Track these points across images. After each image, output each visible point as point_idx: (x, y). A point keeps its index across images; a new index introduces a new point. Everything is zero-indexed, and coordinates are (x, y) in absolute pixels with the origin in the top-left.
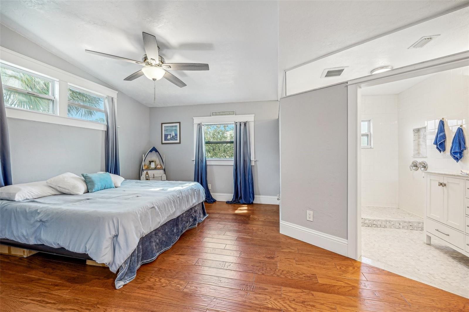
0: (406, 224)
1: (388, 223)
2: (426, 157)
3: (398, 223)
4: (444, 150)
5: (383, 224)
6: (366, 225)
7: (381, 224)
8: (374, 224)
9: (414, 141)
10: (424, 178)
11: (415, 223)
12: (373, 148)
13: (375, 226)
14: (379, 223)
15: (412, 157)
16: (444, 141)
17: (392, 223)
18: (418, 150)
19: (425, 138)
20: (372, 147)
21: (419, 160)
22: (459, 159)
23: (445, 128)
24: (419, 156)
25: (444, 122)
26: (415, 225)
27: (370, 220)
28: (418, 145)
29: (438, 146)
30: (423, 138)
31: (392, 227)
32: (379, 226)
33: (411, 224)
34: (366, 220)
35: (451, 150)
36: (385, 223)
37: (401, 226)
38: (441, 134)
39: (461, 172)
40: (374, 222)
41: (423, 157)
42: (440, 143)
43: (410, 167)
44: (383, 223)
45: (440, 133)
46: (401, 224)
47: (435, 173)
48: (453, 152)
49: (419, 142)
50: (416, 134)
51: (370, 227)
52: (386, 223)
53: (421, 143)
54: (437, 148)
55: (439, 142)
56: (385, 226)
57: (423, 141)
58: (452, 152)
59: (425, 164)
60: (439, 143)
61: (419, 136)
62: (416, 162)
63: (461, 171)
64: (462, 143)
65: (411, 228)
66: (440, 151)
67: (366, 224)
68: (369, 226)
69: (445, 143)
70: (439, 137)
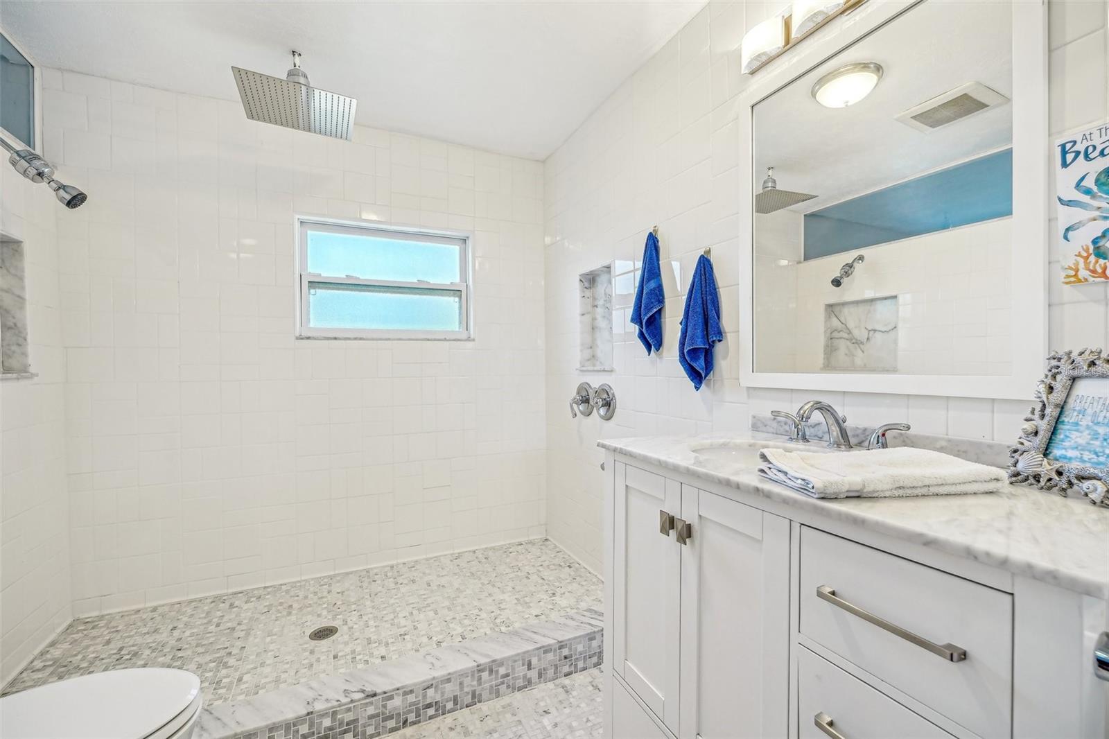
0: (550, 656)
1: (485, 675)
2: (612, 371)
3: (523, 665)
4: (659, 345)
5: (466, 690)
6: (391, 724)
7: (458, 693)
8: (429, 706)
9: (583, 315)
10: (603, 469)
11: (580, 643)
12: (474, 340)
13: (431, 711)
14: (450, 689)
15: (577, 369)
16: (660, 311)
17: (502, 671)
18: (591, 348)
19: (608, 305)
20: (472, 337)
21: (596, 382)
22: (703, 376)
23: (660, 262)
24: (594, 365)
25: (658, 242)
26: (580, 648)
27: (411, 692)
28: (593, 328)
29: (644, 328)
30: (604, 305)
31: (503, 688)
32: (450, 705)
33: (565, 652)
34: (391, 698)
35: (682, 344)
36: (475, 683)
37: (533, 674)
38: (652, 284)
39: (764, 466)
40: (430, 692)
41: (604, 371)
42: (649, 316)
43: (571, 406)
44: (467, 681)
45: (649, 280)
46: (534, 661)
47: (645, 460)
48: (688, 352)
49: (594, 319)
50: (588, 293)
51: (414, 723)
52: (480, 679)
53: (601, 323)
54: (642, 336)
55: (646, 315)
56: (474, 696)
57: (604, 317)
58: (686, 351)
59: (608, 395)
60: (646, 318)
61: (594, 299)
62: (587, 387)
63: (764, 457)
64: (712, 313)
65: (566, 669)
66: (649, 347)
67: (391, 717)
68: (405, 722)
69: (662, 320)
70: (646, 294)
